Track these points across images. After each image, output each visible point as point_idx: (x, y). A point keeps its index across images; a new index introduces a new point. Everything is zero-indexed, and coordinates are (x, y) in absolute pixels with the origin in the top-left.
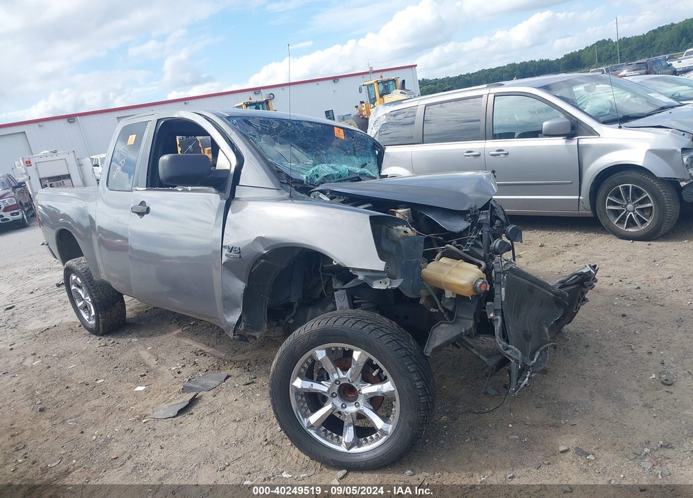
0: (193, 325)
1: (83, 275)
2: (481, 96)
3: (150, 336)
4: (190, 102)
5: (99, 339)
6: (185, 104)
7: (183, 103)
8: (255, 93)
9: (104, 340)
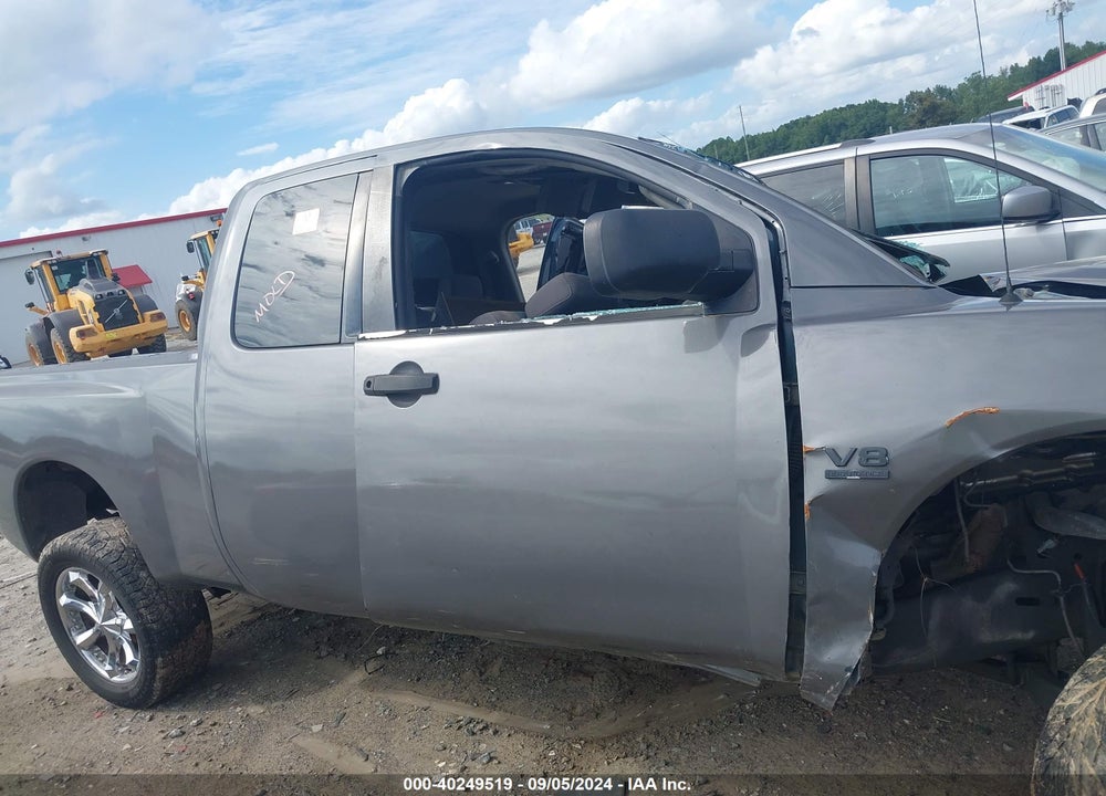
0: (386, 654)
1: (114, 567)
2: (841, 162)
3: (291, 694)
4: (93, 236)
5: (151, 719)
6: (84, 239)
7: (79, 238)
8: (212, 219)
9: (168, 720)
